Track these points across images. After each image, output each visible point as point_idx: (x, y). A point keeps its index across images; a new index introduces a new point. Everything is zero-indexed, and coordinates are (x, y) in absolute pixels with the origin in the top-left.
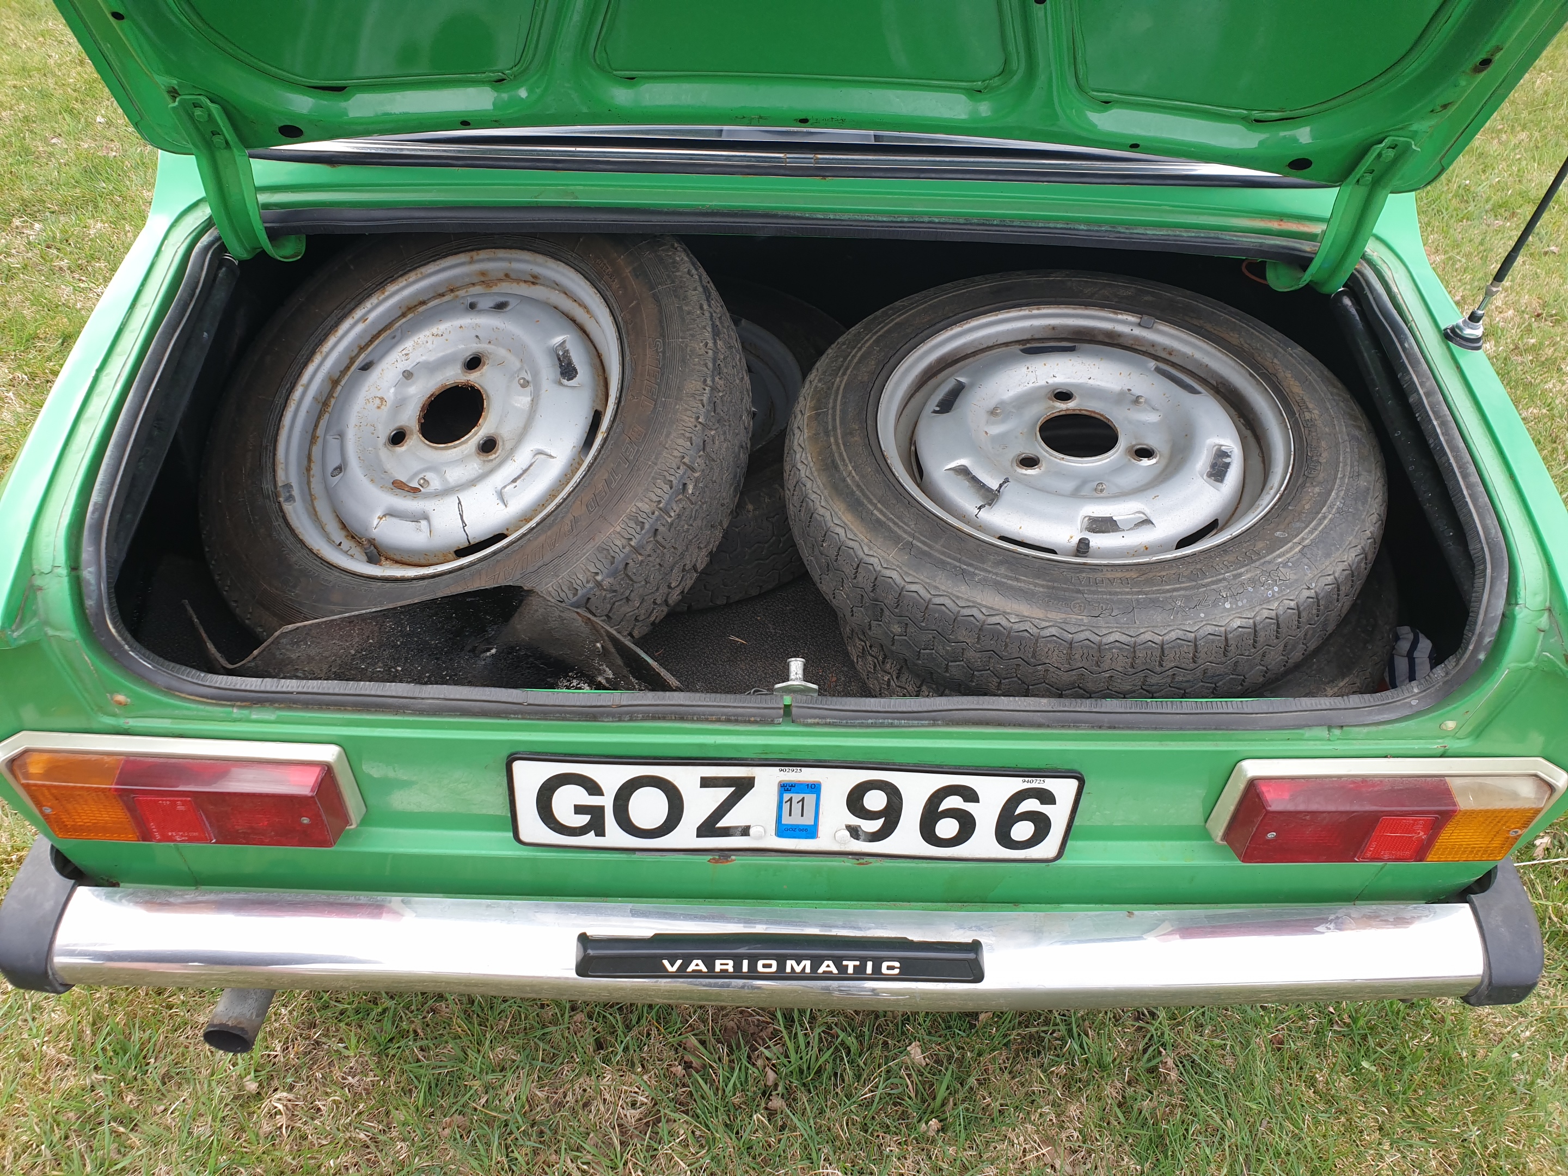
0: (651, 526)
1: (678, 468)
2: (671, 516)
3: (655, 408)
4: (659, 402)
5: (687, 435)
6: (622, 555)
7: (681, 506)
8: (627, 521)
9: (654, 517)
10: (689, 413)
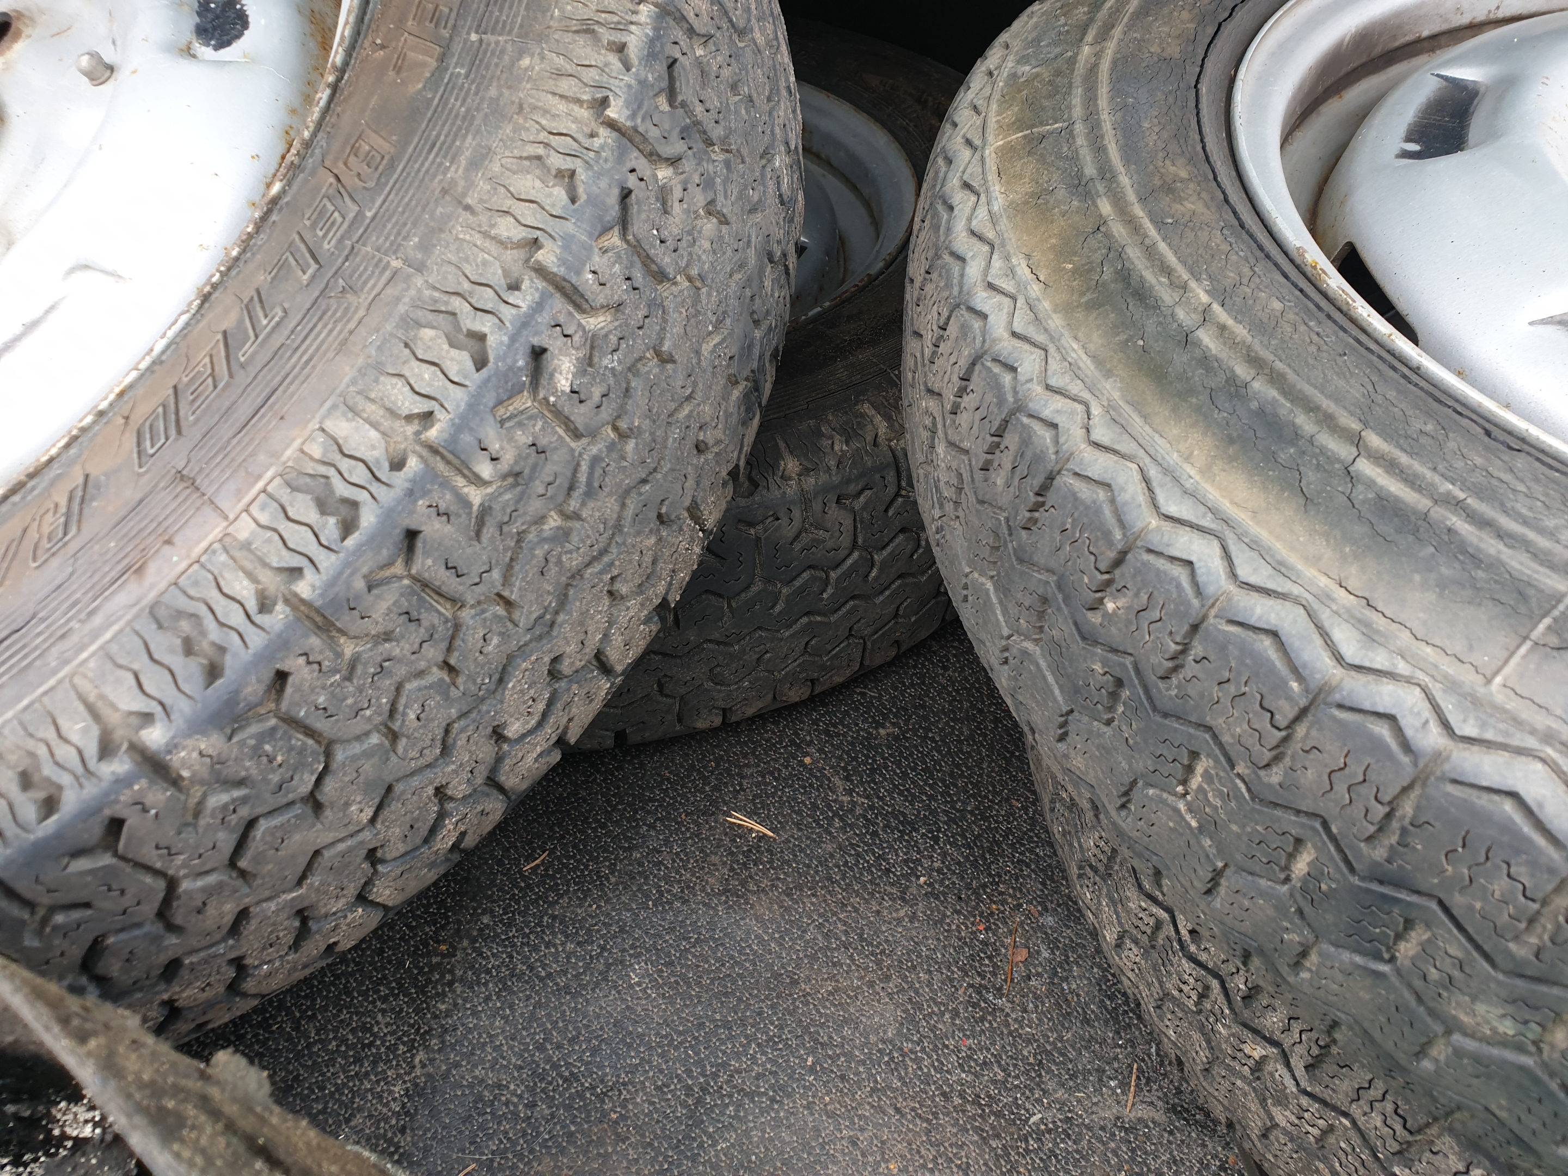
0: (388, 515)
1: (514, 287)
2: (478, 481)
3: (441, 68)
4: (457, 47)
5: (556, 162)
6: (256, 640)
7: (523, 438)
8: (284, 495)
9: (400, 479)
10: (565, 85)
